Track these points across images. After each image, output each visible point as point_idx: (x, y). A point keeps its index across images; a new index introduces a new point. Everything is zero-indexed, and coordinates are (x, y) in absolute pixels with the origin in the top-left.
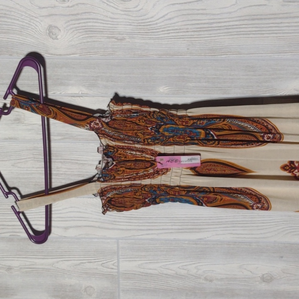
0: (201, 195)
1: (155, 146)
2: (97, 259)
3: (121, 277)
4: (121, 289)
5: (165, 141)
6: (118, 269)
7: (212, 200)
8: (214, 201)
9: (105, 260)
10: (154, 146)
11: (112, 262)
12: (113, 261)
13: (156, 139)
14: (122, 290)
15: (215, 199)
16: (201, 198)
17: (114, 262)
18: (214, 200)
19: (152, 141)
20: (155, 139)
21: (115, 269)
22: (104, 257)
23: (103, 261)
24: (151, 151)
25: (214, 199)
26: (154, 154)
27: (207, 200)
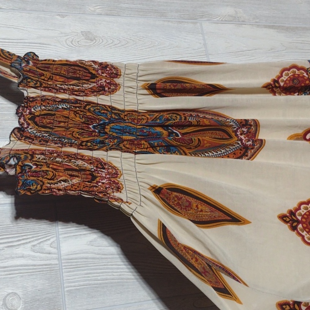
2: (23, 239)
3: (65, 266)
4: (66, 289)
6: (59, 253)
9: (36, 240)
11: (49, 242)
12: (49, 239)
14: (68, 291)
17: (52, 240)
21: (55, 254)
22: (34, 234)
23: (32, 241)
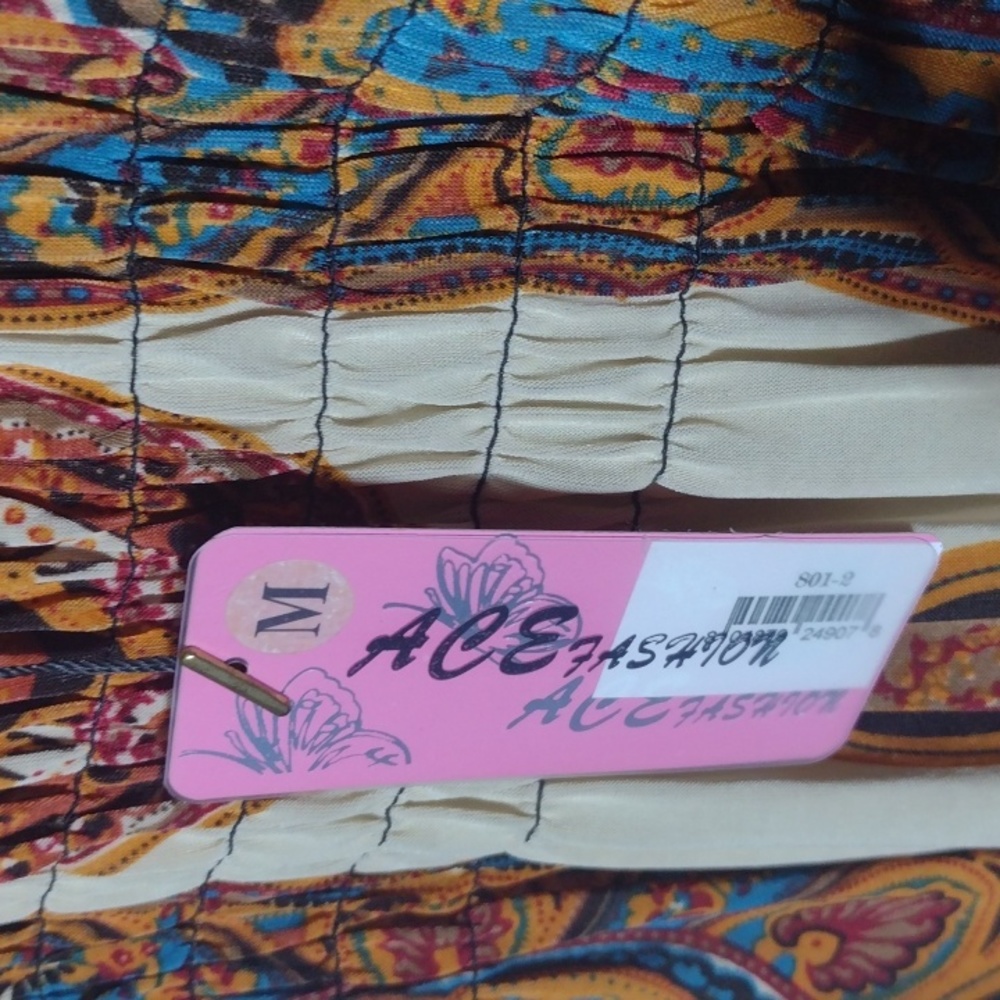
0: (755, 913)
1: (154, 320)
5: (366, 211)
7: (891, 953)
8: (924, 956)
10: (119, 328)
13: (175, 166)
15: (927, 926)
16: (768, 950)
18: (911, 947)
19: (84, 213)
20: (152, 174)
24: (64, 431)
25: (912, 931)
26: (109, 472)
27: (838, 958)
